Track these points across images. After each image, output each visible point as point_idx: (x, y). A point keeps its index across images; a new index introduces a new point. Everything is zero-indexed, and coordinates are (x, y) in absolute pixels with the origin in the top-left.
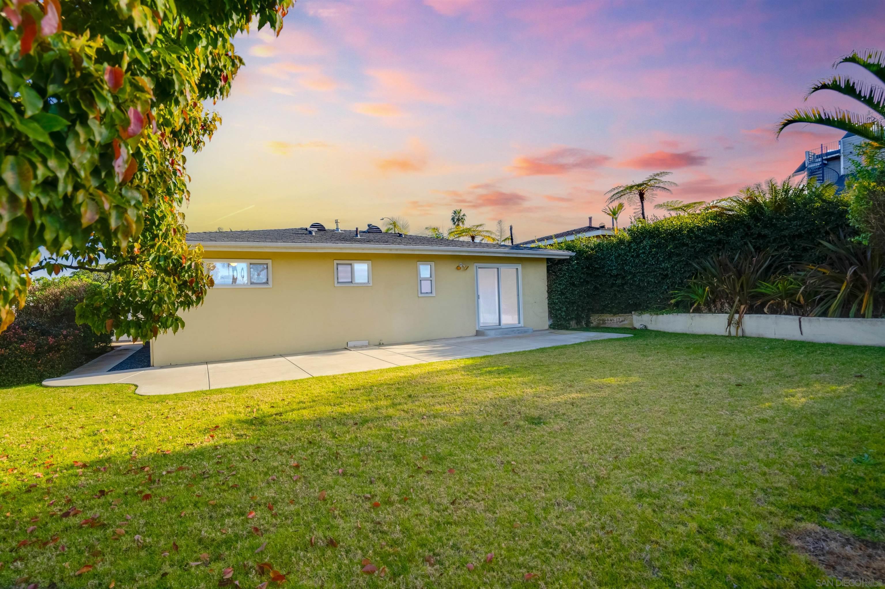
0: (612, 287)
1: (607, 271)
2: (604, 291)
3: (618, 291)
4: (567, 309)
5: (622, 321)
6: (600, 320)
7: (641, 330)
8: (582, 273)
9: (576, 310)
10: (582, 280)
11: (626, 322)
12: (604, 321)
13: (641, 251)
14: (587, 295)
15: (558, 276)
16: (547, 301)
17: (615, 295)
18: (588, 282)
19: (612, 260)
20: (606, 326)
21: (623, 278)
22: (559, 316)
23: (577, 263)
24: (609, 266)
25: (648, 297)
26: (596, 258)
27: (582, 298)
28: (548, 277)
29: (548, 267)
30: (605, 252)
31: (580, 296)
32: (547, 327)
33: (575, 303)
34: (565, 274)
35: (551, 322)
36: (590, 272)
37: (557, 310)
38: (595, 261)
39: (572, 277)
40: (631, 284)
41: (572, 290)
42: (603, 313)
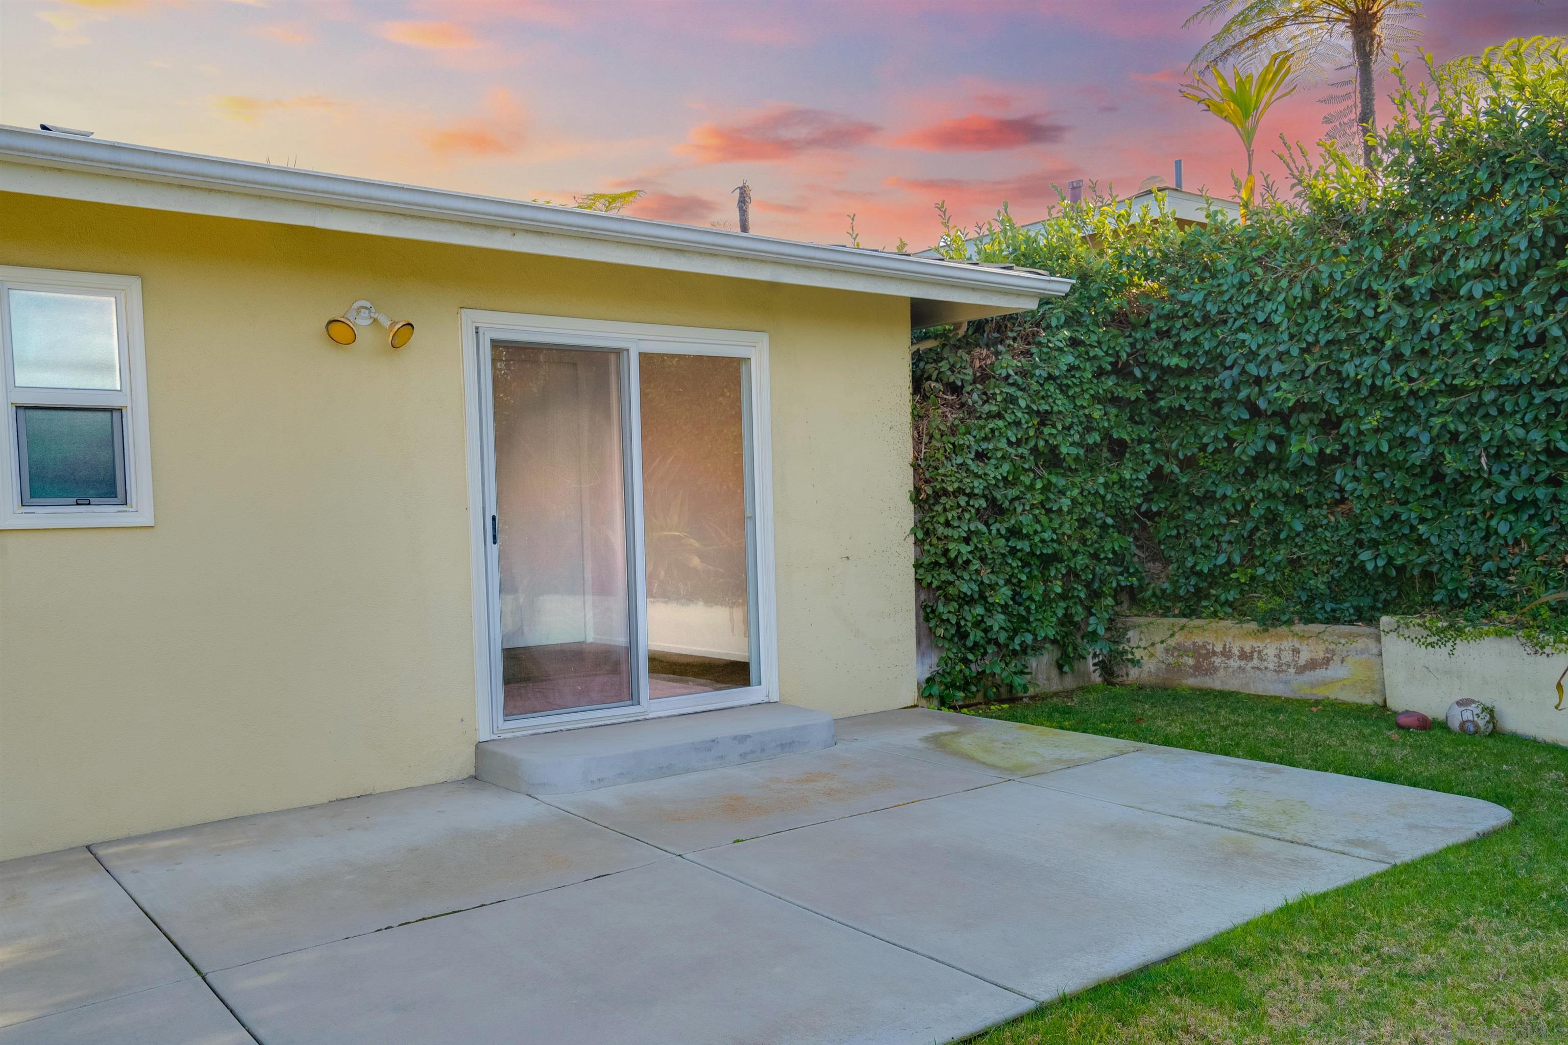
0: (1251, 475)
1: (1236, 387)
2: (1208, 498)
3: (1289, 499)
4: (1015, 596)
5: (1313, 665)
6: (1180, 650)
7: (1468, 732)
8: (1096, 398)
9: (1063, 597)
10: (1094, 438)
11: (1335, 671)
12: (1203, 656)
13: (1467, 265)
14: (1118, 514)
15: (971, 411)
16: (908, 552)
17: (1272, 518)
18: (1118, 448)
19: (1267, 325)
20: (1216, 683)
21: (1330, 424)
22: (975, 635)
23: (1074, 342)
24: (1252, 355)
25: (1489, 534)
26: (1170, 317)
27: (1091, 534)
28: (918, 417)
29: (917, 358)
30: (1227, 283)
31: (1084, 523)
32: (910, 695)
33: (1055, 558)
34: (1011, 400)
35: (932, 662)
36: (1135, 392)
37: (967, 600)
38: (1162, 334)
39: (1044, 418)
40: (1378, 460)
41: (1046, 489)
42: (1191, 612)
